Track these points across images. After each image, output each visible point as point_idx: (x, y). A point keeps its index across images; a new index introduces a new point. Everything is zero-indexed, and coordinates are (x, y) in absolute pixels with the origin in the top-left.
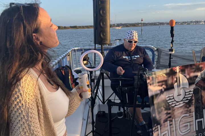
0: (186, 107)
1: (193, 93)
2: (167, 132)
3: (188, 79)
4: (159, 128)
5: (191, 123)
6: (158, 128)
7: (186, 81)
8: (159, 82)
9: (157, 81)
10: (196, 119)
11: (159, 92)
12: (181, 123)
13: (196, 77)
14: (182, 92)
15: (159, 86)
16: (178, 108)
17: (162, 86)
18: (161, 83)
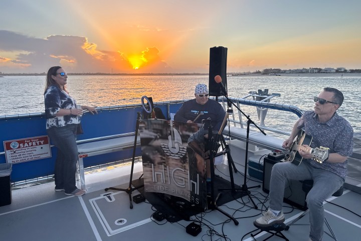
0: (181, 162)
1: (187, 151)
2: (161, 173)
3: (181, 136)
4: (153, 166)
5: (187, 180)
6: (151, 165)
8: (154, 129)
9: (152, 128)
10: (191, 179)
11: (153, 137)
12: (175, 174)
13: (189, 136)
14: (176, 146)
15: (154, 132)
16: (173, 159)
17: (157, 133)
18: (156, 131)
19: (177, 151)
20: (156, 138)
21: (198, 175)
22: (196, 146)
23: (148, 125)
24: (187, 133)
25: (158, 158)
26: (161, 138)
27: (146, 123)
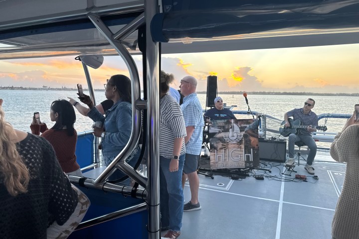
0: (237, 144)
2: (221, 155)
3: (240, 128)
5: (242, 155)
7: (239, 129)
8: (218, 126)
10: (245, 153)
11: (218, 132)
12: (233, 153)
13: (246, 127)
14: (235, 135)
15: (218, 128)
16: (232, 144)
17: (220, 129)
18: (220, 127)
19: (235, 138)
20: (220, 132)
21: (252, 149)
22: (250, 132)
23: (214, 124)
24: (245, 125)
25: (220, 145)
26: (223, 131)
27: (213, 123)
